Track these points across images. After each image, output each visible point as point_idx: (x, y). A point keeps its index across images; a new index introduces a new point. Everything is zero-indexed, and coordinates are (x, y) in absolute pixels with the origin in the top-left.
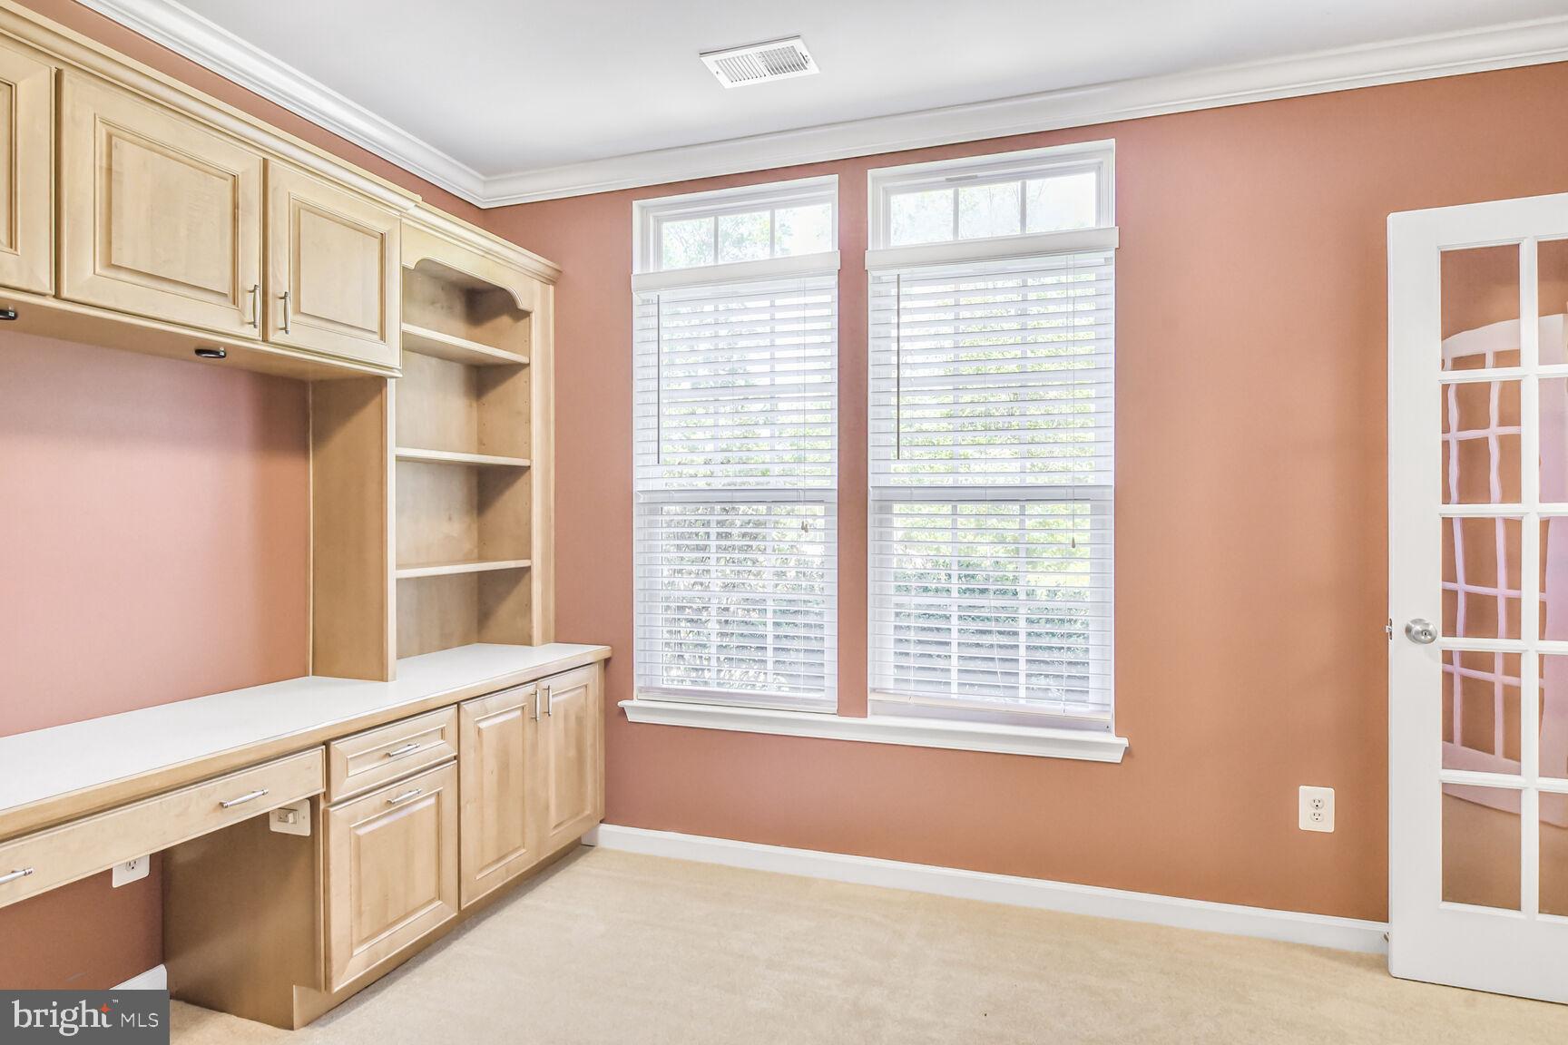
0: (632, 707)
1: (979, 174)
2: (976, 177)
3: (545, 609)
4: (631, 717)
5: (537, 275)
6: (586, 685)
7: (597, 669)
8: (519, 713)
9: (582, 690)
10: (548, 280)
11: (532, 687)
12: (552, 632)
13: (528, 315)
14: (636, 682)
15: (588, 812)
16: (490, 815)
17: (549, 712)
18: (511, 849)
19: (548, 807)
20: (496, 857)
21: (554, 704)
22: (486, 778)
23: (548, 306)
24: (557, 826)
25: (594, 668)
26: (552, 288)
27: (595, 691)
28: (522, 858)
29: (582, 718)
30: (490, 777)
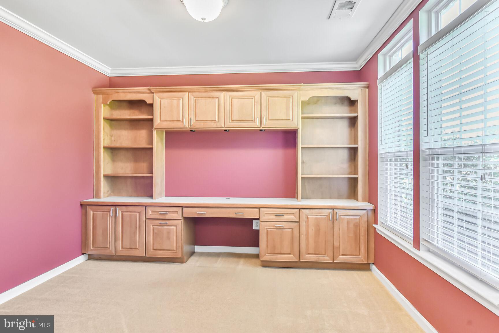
0: (378, 229)
3: (363, 192)
5: (358, 88)
6: (361, 216)
7: (367, 212)
8: (325, 217)
9: (358, 217)
10: (365, 88)
11: (331, 211)
12: (367, 199)
13: (357, 101)
14: (380, 220)
15: (361, 257)
16: (311, 241)
17: (336, 219)
18: (320, 253)
19: (339, 248)
20: (313, 253)
21: (341, 218)
22: (310, 231)
23: (366, 96)
24: (343, 255)
25: (365, 211)
26: (367, 90)
27: (365, 219)
28: (326, 258)
29: (357, 226)
30: (312, 231)
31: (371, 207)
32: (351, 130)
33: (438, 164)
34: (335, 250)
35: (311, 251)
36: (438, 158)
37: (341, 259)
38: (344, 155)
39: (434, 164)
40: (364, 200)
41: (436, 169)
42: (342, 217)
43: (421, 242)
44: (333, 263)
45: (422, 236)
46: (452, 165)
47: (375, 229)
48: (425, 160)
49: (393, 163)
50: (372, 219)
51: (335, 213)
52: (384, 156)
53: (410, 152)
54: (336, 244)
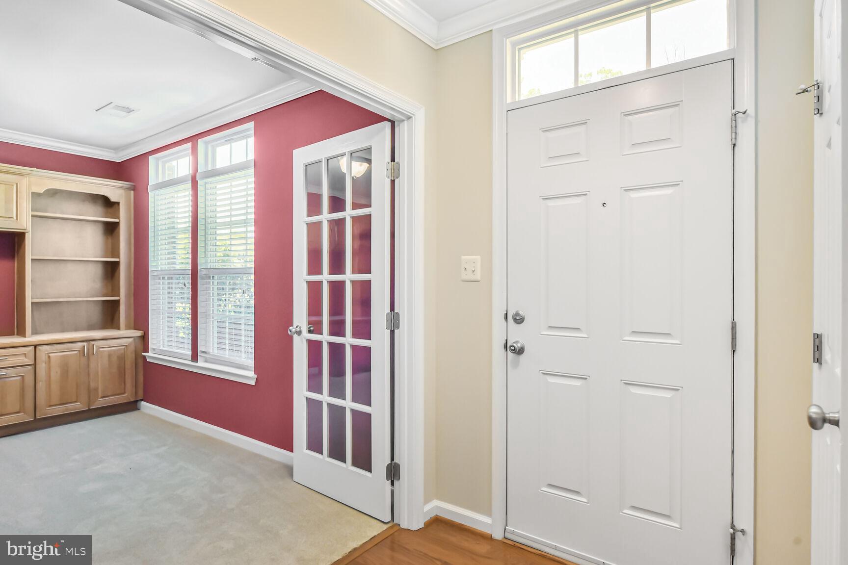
0: (149, 356)
1: (233, 137)
2: (232, 139)
3: (127, 317)
4: (148, 360)
5: (122, 188)
6: (126, 346)
7: (134, 339)
8: (76, 352)
9: (123, 347)
10: (130, 189)
11: (85, 344)
12: (132, 325)
13: (118, 203)
14: (151, 346)
15: (126, 395)
16: (55, 387)
17: (94, 354)
18: (69, 401)
19: (96, 389)
20: (59, 403)
21: (100, 351)
22: (53, 374)
23: (130, 199)
24: (102, 397)
25: (132, 339)
26: (132, 192)
27: (132, 348)
28: (78, 406)
29: (122, 358)
30: (56, 374)
31: (139, 333)
32: (107, 238)
33: (213, 282)
34: (91, 393)
35: (55, 399)
36: (213, 277)
37: (100, 403)
38: (98, 271)
39: (210, 282)
40: (128, 328)
41: (211, 287)
42: (101, 349)
43: (199, 354)
44: (90, 410)
45: (200, 348)
46: (224, 283)
47: (144, 357)
48: (202, 278)
49: (167, 281)
50: (140, 347)
51: (91, 346)
52: (155, 274)
53: (188, 271)
54: (93, 385)
